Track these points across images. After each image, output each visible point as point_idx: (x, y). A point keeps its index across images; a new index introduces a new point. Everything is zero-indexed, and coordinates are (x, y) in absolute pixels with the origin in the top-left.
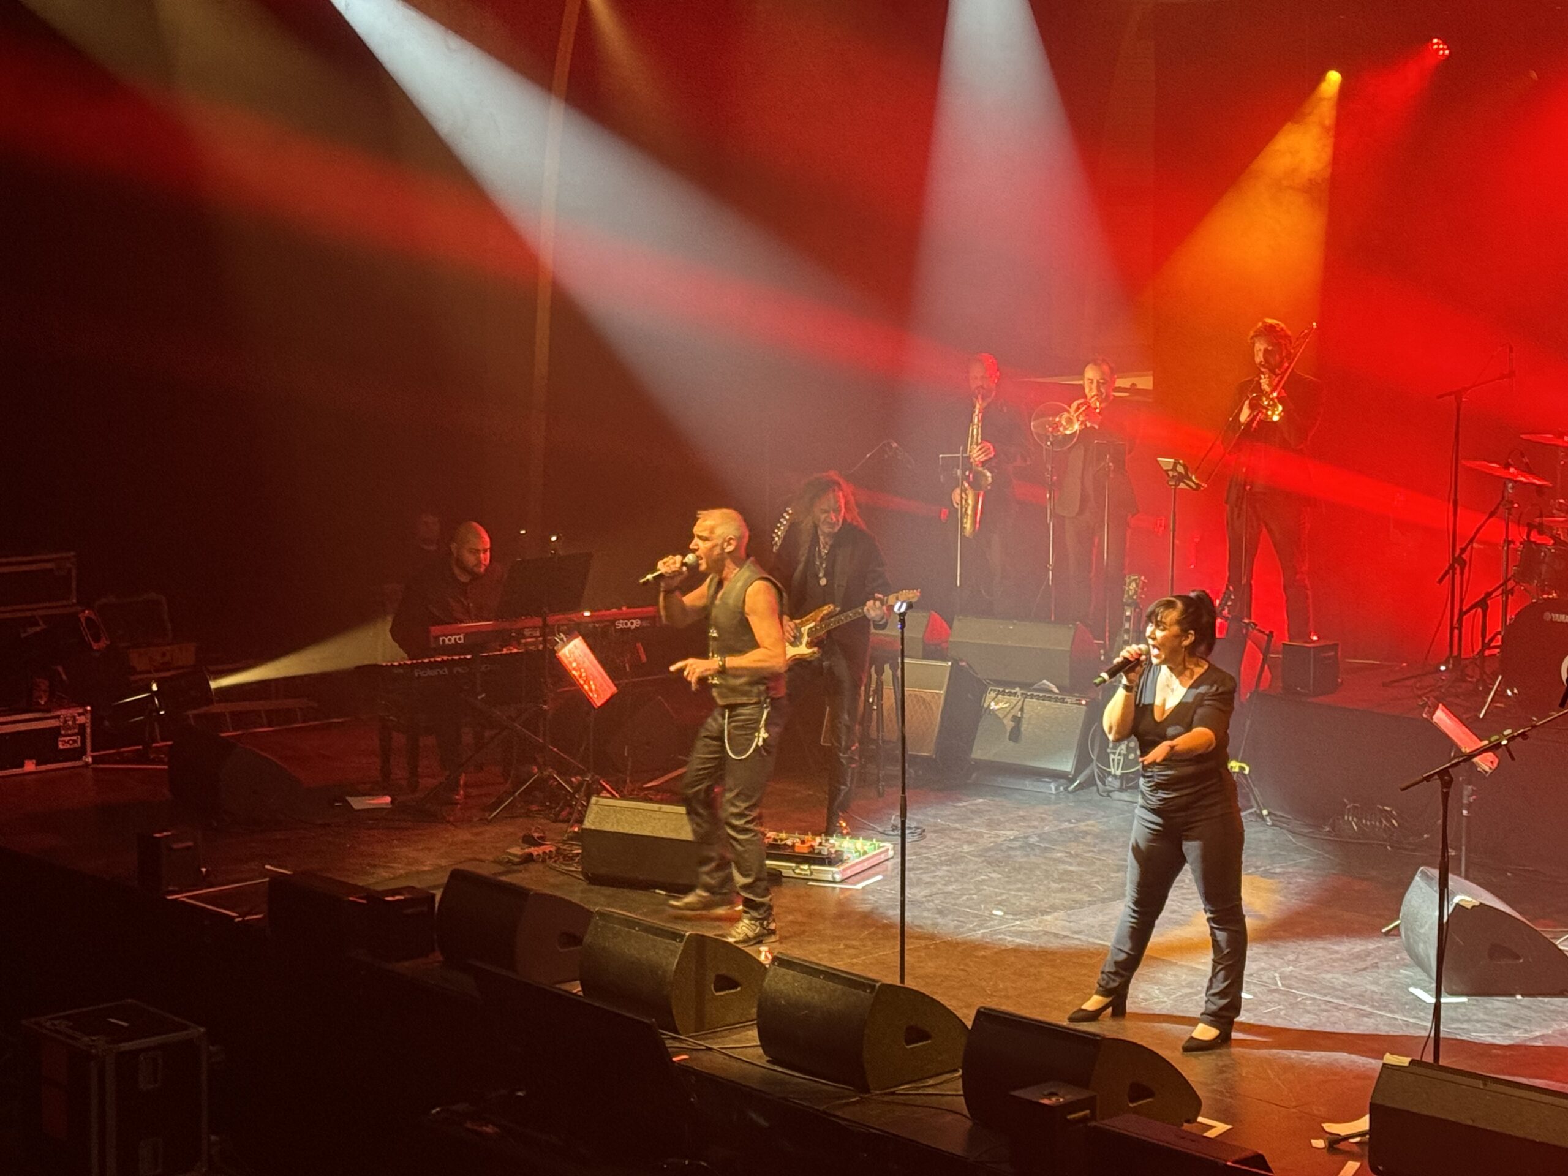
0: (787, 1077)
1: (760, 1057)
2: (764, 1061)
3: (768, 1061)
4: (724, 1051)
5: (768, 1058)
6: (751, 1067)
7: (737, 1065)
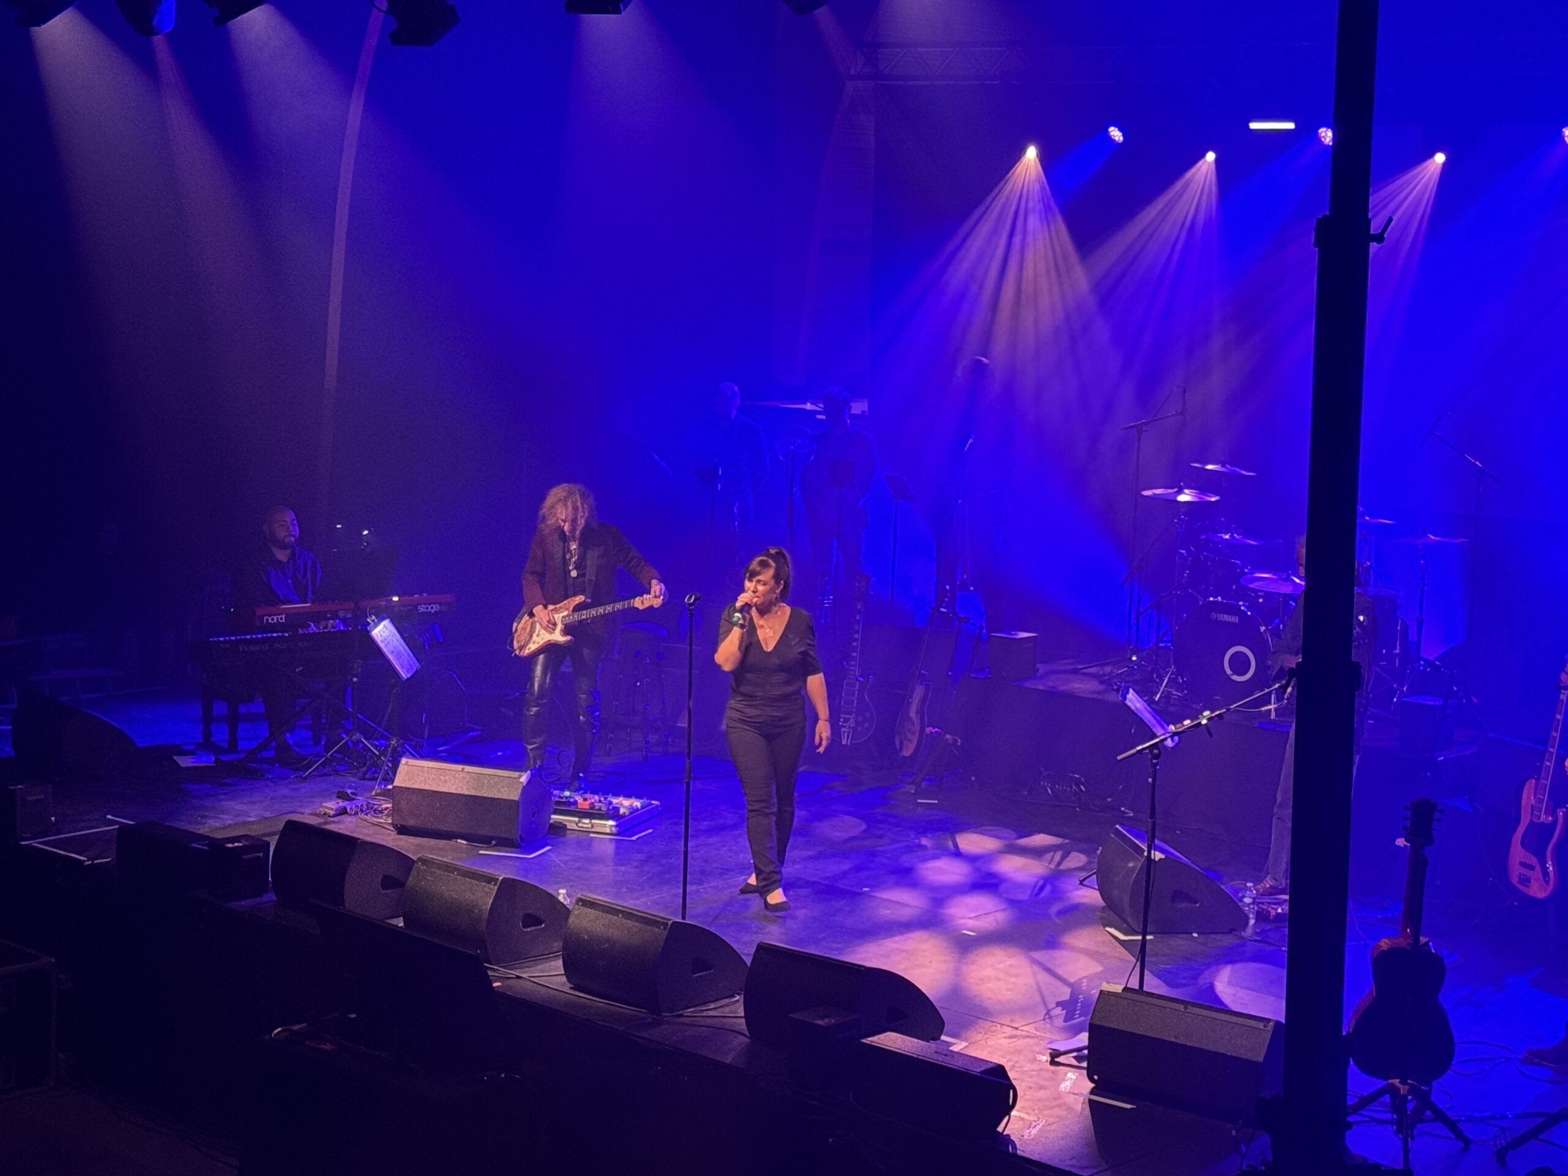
0: (588, 1001)
1: (563, 985)
2: (567, 988)
3: (571, 988)
4: (531, 979)
5: (572, 986)
6: (555, 992)
7: (543, 990)
